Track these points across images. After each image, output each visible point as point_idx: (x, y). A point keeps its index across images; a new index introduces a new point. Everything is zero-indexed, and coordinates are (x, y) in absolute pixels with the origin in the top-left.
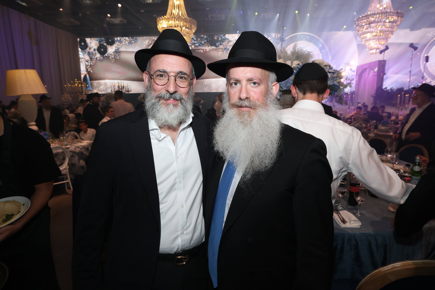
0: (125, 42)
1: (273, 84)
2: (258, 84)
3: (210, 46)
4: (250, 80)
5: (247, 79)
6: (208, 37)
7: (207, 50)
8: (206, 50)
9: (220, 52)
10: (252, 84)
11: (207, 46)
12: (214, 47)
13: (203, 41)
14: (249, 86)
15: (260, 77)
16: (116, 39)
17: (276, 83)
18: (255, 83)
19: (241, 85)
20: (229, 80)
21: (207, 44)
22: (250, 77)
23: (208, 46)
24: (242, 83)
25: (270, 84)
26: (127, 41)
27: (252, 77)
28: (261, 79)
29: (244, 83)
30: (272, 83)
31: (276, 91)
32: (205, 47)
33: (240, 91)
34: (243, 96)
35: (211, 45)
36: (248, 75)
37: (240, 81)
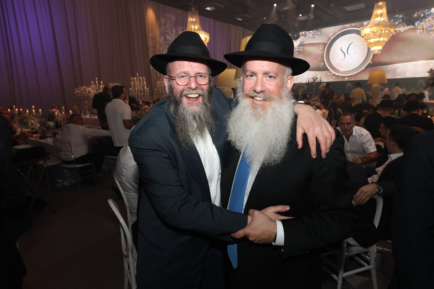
0: (309, 35)
1: (289, 78)
2: (274, 78)
3: (406, 25)
4: (266, 74)
5: (264, 72)
6: (404, 16)
7: (402, 31)
8: (400, 31)
9: (419, 31)
10: (268, 78)
11: (402, 26)
12: (411, 27)
13: (397, 21)
14: (265, 79)
15: (276, 71)
16: (301, 33)
17: (291, 77)
18: (270, 77)
19: (257, 78)
20: (246, 72)
21: (403, 24)
22: (267, 71)
23: (404, 26)
24: (258, 75)
25: (286, 77)
26: (311, 34)
27: (269, 71)
28: (277, 73)
29: (260, 76)
30: (287, 77)
31: (291, 85)
32: (399, 28)
33: (256, 84)
34: (259, 89)
35: (408, 25)
36: (264, 68)
37: (256, 73)
